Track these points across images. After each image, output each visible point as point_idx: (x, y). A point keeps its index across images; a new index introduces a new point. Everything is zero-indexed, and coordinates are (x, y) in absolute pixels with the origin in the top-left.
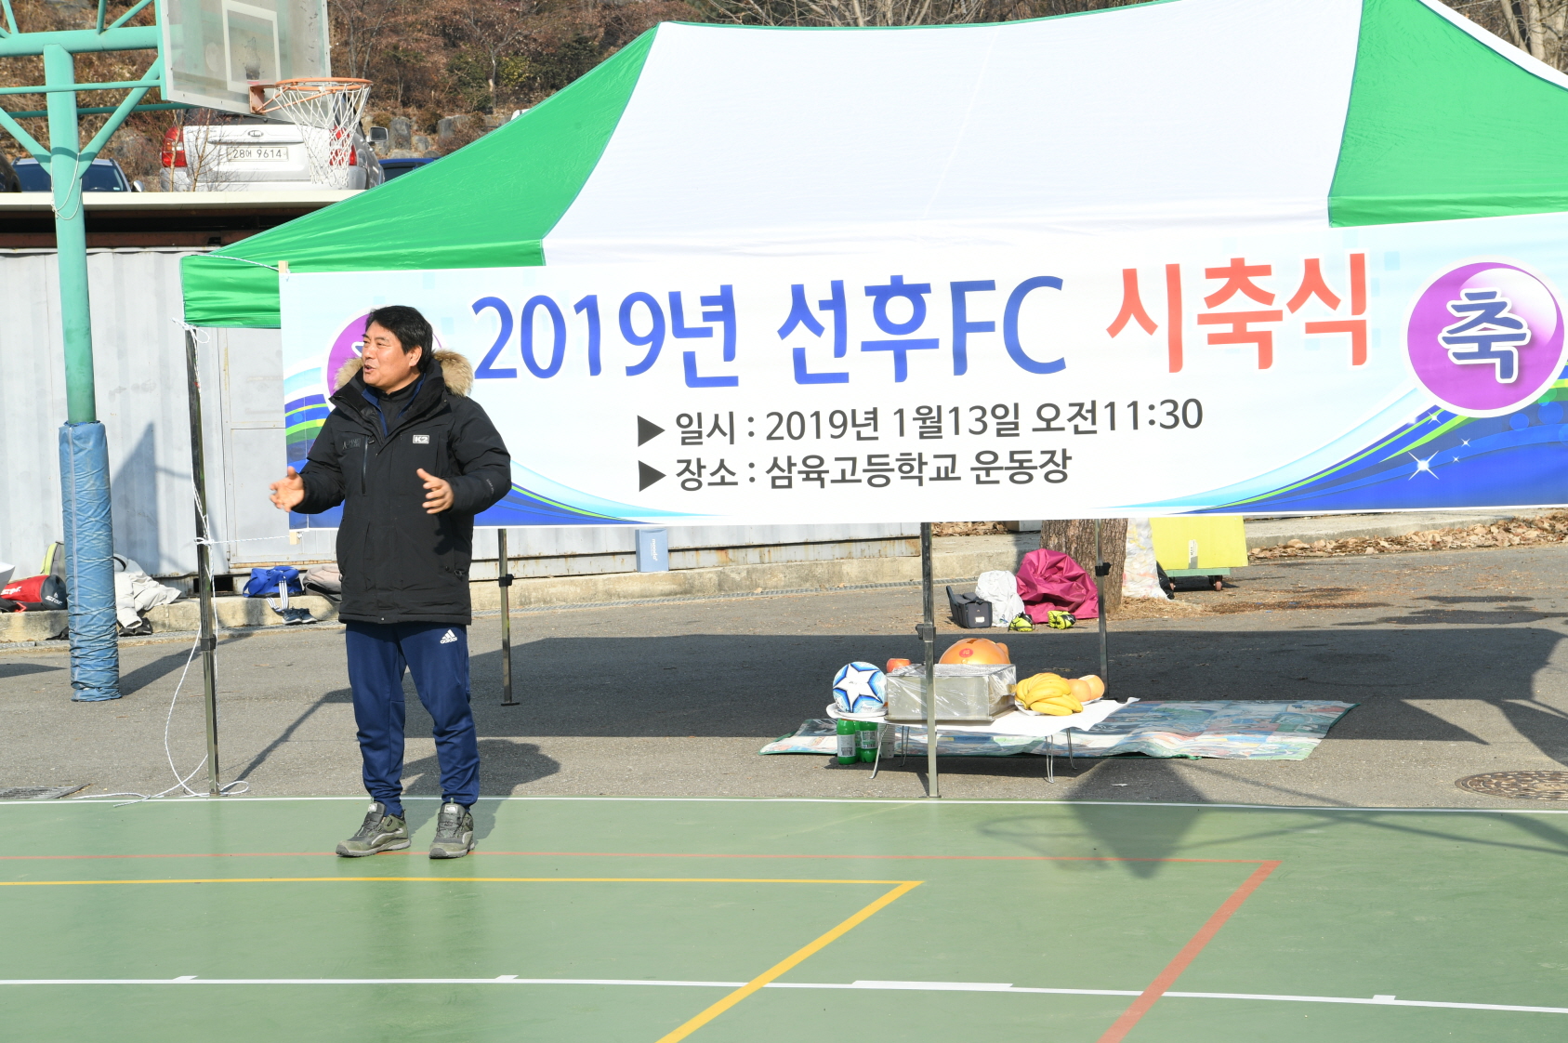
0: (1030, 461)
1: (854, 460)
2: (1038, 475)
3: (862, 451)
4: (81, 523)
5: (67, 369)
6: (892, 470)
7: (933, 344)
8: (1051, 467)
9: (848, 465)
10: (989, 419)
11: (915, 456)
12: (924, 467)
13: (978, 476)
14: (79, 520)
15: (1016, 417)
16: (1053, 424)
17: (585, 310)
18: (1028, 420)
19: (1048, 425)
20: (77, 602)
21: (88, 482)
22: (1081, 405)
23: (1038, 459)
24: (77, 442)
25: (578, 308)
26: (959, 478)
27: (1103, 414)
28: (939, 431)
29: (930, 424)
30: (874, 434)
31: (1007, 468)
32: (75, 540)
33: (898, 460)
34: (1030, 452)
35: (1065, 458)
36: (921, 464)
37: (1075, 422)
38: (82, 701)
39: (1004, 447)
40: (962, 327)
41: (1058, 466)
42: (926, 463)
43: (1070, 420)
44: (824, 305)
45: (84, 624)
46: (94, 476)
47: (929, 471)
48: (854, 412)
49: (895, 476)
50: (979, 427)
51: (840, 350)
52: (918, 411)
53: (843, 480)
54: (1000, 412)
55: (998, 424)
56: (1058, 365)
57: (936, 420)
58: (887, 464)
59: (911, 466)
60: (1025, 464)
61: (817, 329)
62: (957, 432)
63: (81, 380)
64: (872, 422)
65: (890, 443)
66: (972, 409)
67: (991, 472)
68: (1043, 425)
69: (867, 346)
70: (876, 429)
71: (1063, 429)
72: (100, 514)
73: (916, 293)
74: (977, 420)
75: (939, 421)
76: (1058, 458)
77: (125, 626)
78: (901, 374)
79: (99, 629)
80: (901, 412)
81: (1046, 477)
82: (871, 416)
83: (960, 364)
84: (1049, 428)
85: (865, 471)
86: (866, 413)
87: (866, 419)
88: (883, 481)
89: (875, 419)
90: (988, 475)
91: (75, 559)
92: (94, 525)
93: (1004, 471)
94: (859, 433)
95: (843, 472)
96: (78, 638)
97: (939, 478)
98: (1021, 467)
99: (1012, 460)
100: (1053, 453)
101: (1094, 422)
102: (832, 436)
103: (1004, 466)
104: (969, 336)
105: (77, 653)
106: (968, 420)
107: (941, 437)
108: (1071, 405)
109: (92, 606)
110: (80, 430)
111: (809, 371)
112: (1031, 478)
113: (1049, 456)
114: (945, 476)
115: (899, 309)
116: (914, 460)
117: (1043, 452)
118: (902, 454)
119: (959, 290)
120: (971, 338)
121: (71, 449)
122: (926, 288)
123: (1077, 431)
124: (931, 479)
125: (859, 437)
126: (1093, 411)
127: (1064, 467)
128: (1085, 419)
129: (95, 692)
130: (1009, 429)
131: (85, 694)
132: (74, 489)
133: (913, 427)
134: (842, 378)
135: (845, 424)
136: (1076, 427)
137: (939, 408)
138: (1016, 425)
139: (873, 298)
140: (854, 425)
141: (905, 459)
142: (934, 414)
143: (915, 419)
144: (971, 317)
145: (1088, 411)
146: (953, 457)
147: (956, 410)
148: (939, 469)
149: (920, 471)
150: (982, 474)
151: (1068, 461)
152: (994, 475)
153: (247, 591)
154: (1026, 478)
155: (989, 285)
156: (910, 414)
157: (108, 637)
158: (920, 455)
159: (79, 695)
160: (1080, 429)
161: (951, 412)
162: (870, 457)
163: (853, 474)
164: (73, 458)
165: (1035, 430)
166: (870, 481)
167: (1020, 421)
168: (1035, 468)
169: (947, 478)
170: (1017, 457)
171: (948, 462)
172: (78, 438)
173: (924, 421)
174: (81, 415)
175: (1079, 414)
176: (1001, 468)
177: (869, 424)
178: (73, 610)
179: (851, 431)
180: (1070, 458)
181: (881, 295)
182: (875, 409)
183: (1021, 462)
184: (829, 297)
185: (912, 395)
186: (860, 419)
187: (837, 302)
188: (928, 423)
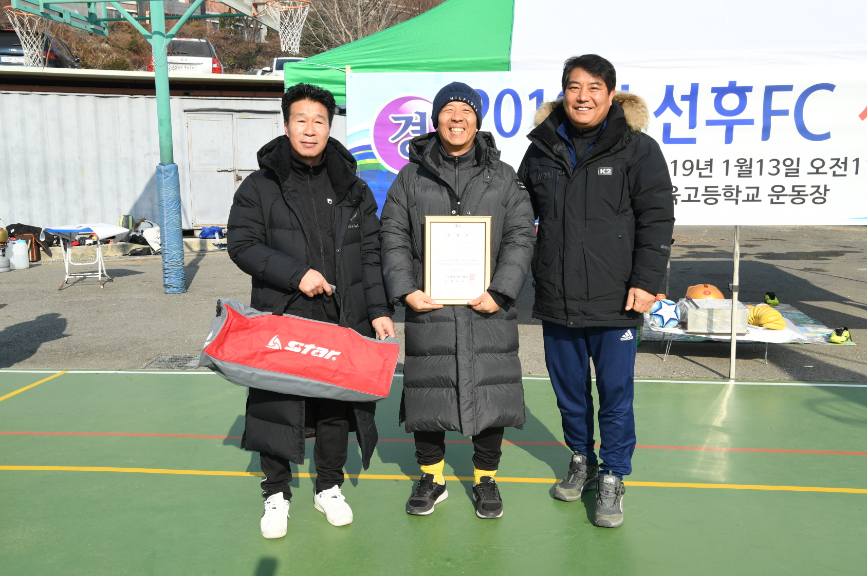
0: (804, 191)
1: (696, 189)
2: (809, 199)
3: (701, 184)
4: (168, 211)
5: (160, 138)
6: (720, 195)
7: (750, 122)
8: (817, 195)
9: (693, 192)
10: (781, 166)
11: (734, 187)
12: (739, 193)
13: (772, 200)
14: (167, 210)
15: (798, 166)
16: (820, 171)
17: (535, 98)
18: (805, 167)
19: (817, 171)
20: (166, 248)
21: (171, 192)
22: (838, 160)
23: (809, 190)
24: (166, 173)
25: (531, 97)
26: (760, 201)
27: (851, 165)
28: (750, 173)
29: (745, 169)
30: (710, 174)
31: (790, 195)
32: (165, 219)
33: (723, 189)
34: (804, 186)
35: (826, 190)
36: (738, 192)
37: (834, 169)
38: (170, 293)
39: (789, 183)
40: (768, 112)
41: (821, 195)
42: (741, 192)
43: (831, 168)
44: (684, 98)
45: (170, 258)
46: (174, 189)
47: (742, 196)
48: (698, 161)
49: (721, 199)
50: (775, 171)
51: (693, 125)
52: (738, 161)
53: (689, 200)
54: (788, 163)
55: (787, 169)
56: (827, 136)
57: (749, 166)
58: (717, 191)
59: (731, 193)
60: (801, 193)
61: (678, 112)
62: (761, 174)
63: (166, 144)
64: (709, 167)
65: (719, 179)
66: (771, 161)
67: (780, 197)
68: (815, 171)
69: (710, 123)
70: (711, 171)
71: (826, 173)
72: (176, 207)
73: (742, 92)
74: (774, 167)
75: (751, 167)
76: (822, 190)
77: (155, 250)
78: (729, 139)
79: (177, 261)
80: (727, 161)
81: (813, 201)
82: (709, 163)
83: (766, 133)
84: (817, 173)
85: (703, 195)
86: (706, 162)
87: (706, 165)
88: (714, 201)
89: (711, 165)
90: (778, 199)
91: (165, 228)
92: (174, 212)
93: (788, 197)
94: (700, 173)
95: (689, 195)
96: (167, 264)
97: (748, 200)
98: (799, 195)
99: (793, 191)
100: (819, 187)
101: (845, 170)
102: (684, 175)
103: (788, 194)
104: (772, 118)
105: (167, 271)
106: (768, 167)
107: (751, 177)
108: (832, 159)
109: (173, 250)
110: (167, 167)
111: (672, 137)
112: (804, 201)
113: (816, 188)
114: (751, 199)
115: (731, 101)
116: (734, 189)
117: (812, 187)
118: (726, 186)
119: (769, 91)
120: (774, 119)
121: (163, 176)
122: (749, 89)
123: (834, 175)
124: (743, 201)
125: (700, 176)
126: (845, 163)
127: (825, 195)
128: (840, 167)
129: (175, 289)
130: (793, 172)
131: (171, 290)
132: (164, 195)
133: (734, 171)
134: (692, 141)
135: (692, 168)
136: (834, 172)
137: (751, 160)
138: (798, 170)
139: (715, 94)
140: (698, 168)
141: (728, 189)
142: (748, 163)
143: (735, 166)
144: (774, 107)
145: (842, 163)
146: (758, 188)
147: (761, 161)
148: (748, 195)
149: (737, 196)
150: (775, 199)
151: (827, 192)
152: (782, 199)
153: (201, 236)
154: (801, 201)
155: (789, 88)
156: (733, 163)
157: (181, 264)
158: (738, 187)
159: (168, 291)
160: (836, 174)
161: (758, 162)
162: (706, 187)
163: (695, 196)
164: (164, 180)
165: (809, 173)
166: (705, 201)
167: (800, 168)
168: (807, 195)
169: (753, 200)
170: (796, 189)
171: (754, 191)
172: (167, 171)
173: (741, 167)
174: (167, 161)
175: (837, 164)
176: (786, 195)
177: (707, 168)
178: (164, 251)
179: (696, 172)
180: (829, 190)
181: (720, 92)
182: (711, 160)
183: (799, 192)
184: (688, 93)
185: (734, 152)
186: (702, 165)
187: (692, 97)
188: (744, 168)
